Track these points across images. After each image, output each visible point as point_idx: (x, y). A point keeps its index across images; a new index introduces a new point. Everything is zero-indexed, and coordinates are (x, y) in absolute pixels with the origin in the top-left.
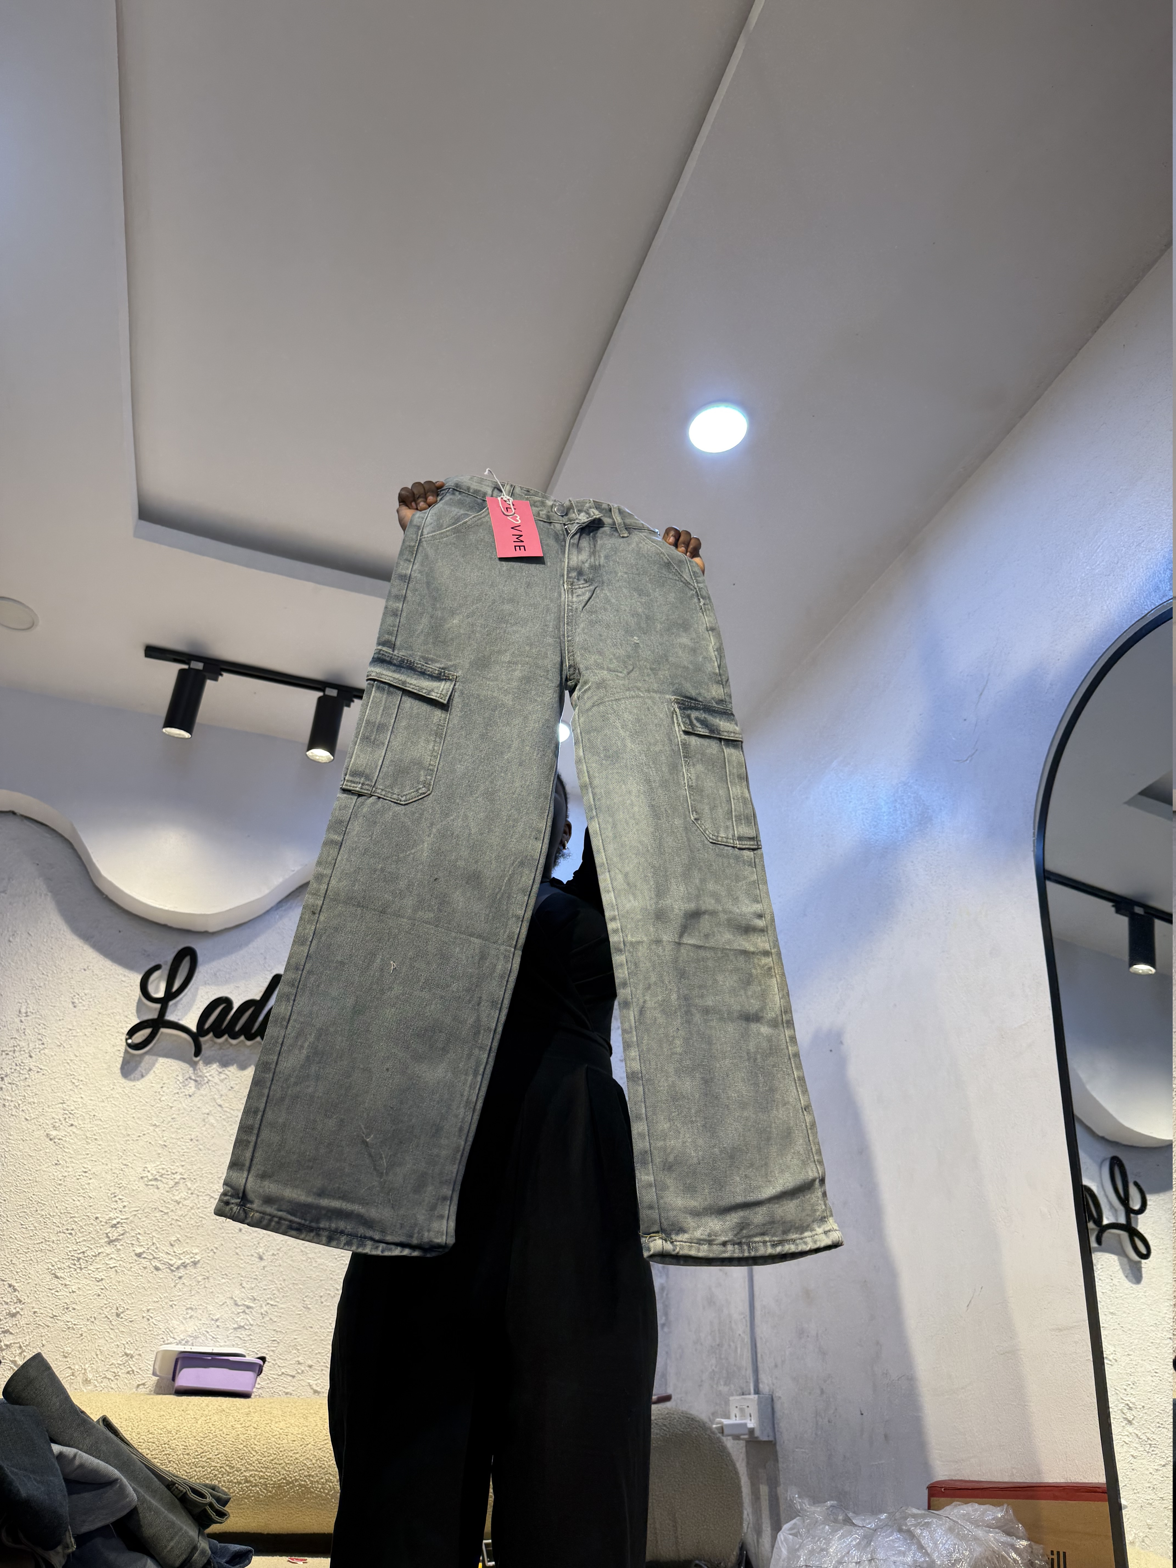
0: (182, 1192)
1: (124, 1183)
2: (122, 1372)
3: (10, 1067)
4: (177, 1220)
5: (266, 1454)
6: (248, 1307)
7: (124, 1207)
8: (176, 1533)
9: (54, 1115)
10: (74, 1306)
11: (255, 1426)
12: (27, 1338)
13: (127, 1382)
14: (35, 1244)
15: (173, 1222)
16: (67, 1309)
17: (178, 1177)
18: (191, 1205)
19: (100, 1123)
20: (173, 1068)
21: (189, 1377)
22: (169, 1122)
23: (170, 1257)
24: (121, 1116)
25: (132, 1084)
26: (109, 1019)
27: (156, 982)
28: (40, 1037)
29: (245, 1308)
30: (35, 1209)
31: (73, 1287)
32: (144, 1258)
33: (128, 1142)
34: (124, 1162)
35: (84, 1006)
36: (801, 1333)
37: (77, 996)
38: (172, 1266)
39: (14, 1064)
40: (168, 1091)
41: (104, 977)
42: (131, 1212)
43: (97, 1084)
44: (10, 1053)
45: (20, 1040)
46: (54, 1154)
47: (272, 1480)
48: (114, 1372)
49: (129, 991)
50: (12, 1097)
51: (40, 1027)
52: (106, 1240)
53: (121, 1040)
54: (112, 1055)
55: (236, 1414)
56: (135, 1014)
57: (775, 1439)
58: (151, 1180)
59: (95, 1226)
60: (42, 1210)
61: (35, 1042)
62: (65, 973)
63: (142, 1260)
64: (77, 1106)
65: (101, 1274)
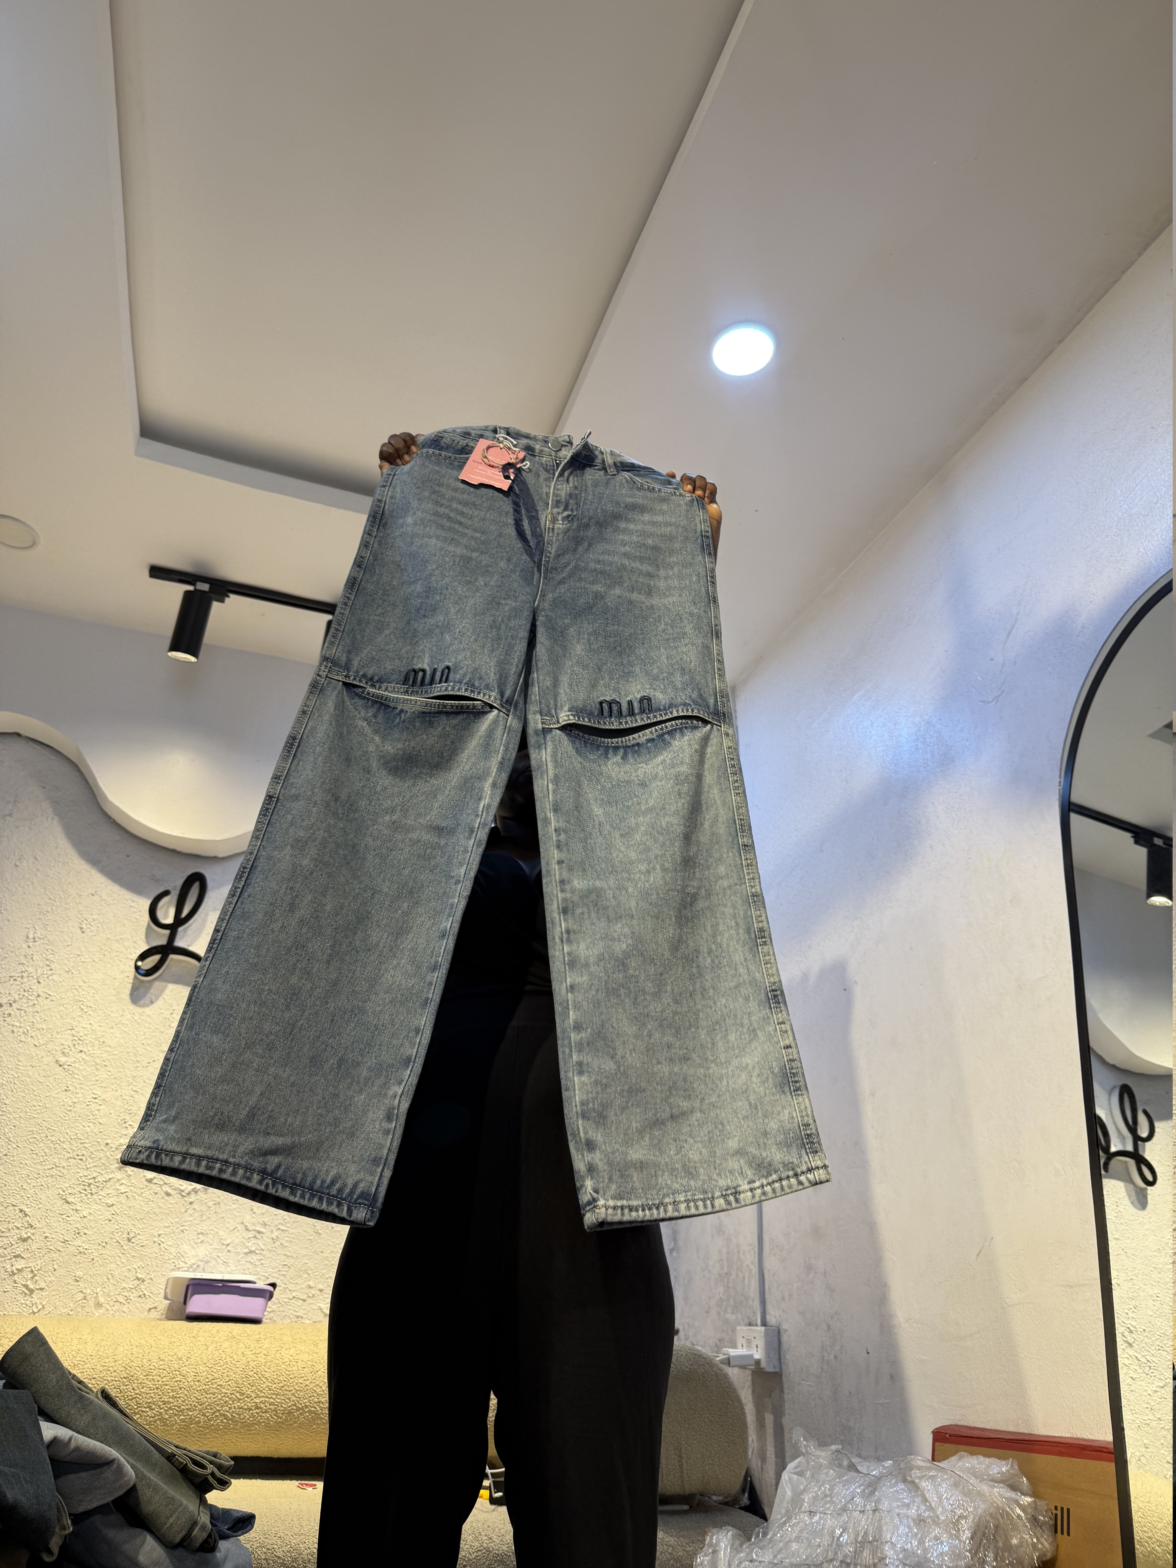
2: (133, 1295)
3: (18, 993)
5: (276, 1381)
6: (259, 1232)
8: (176, 1509)
9: (63, 1041)
10: (85, 1231)
11: (266, 1354)
12: (39, 1262)
13: (138, 1305)
14: (45, 1170)
16: (78, 1233)
19: (110, 1049)
20: (182, 994)
21: (199, 1304)
24: (131, 1043)
25: (141, 1010)
26: (118, 945)
27: (165, 907)
28: (48, 963)
29: (256, 1233)
30: (45, 1135)
31: (84, 1212)
32: (155, 1184)
33: (138, 1069)
34: (134, 1089)
35: (92, 931)
36: (809, 1268)
37: (85, 922)
38: (183, 1191)
39: (22, 990)
41: (112, 902)
43: (106, 1011)
44: (18, 979)
45: (28, 966)
46: (64, 1080)
47: (282, 1406)
48: (126, 1296)
49: (138, 917)
50: (21, 1023)
51: (48, 953)
52: (117, 1166)
53: (130, 966)
54: (121, 980)
55: (247, 1341)
56: (144, 940)
57: (781, 1370)
59: (106, 1152)
60: (52, 1136)
61: (43, 967)
62: (73, 899)
63: (152, 1185)
64: (86, 1033)
65: (112, 1199)
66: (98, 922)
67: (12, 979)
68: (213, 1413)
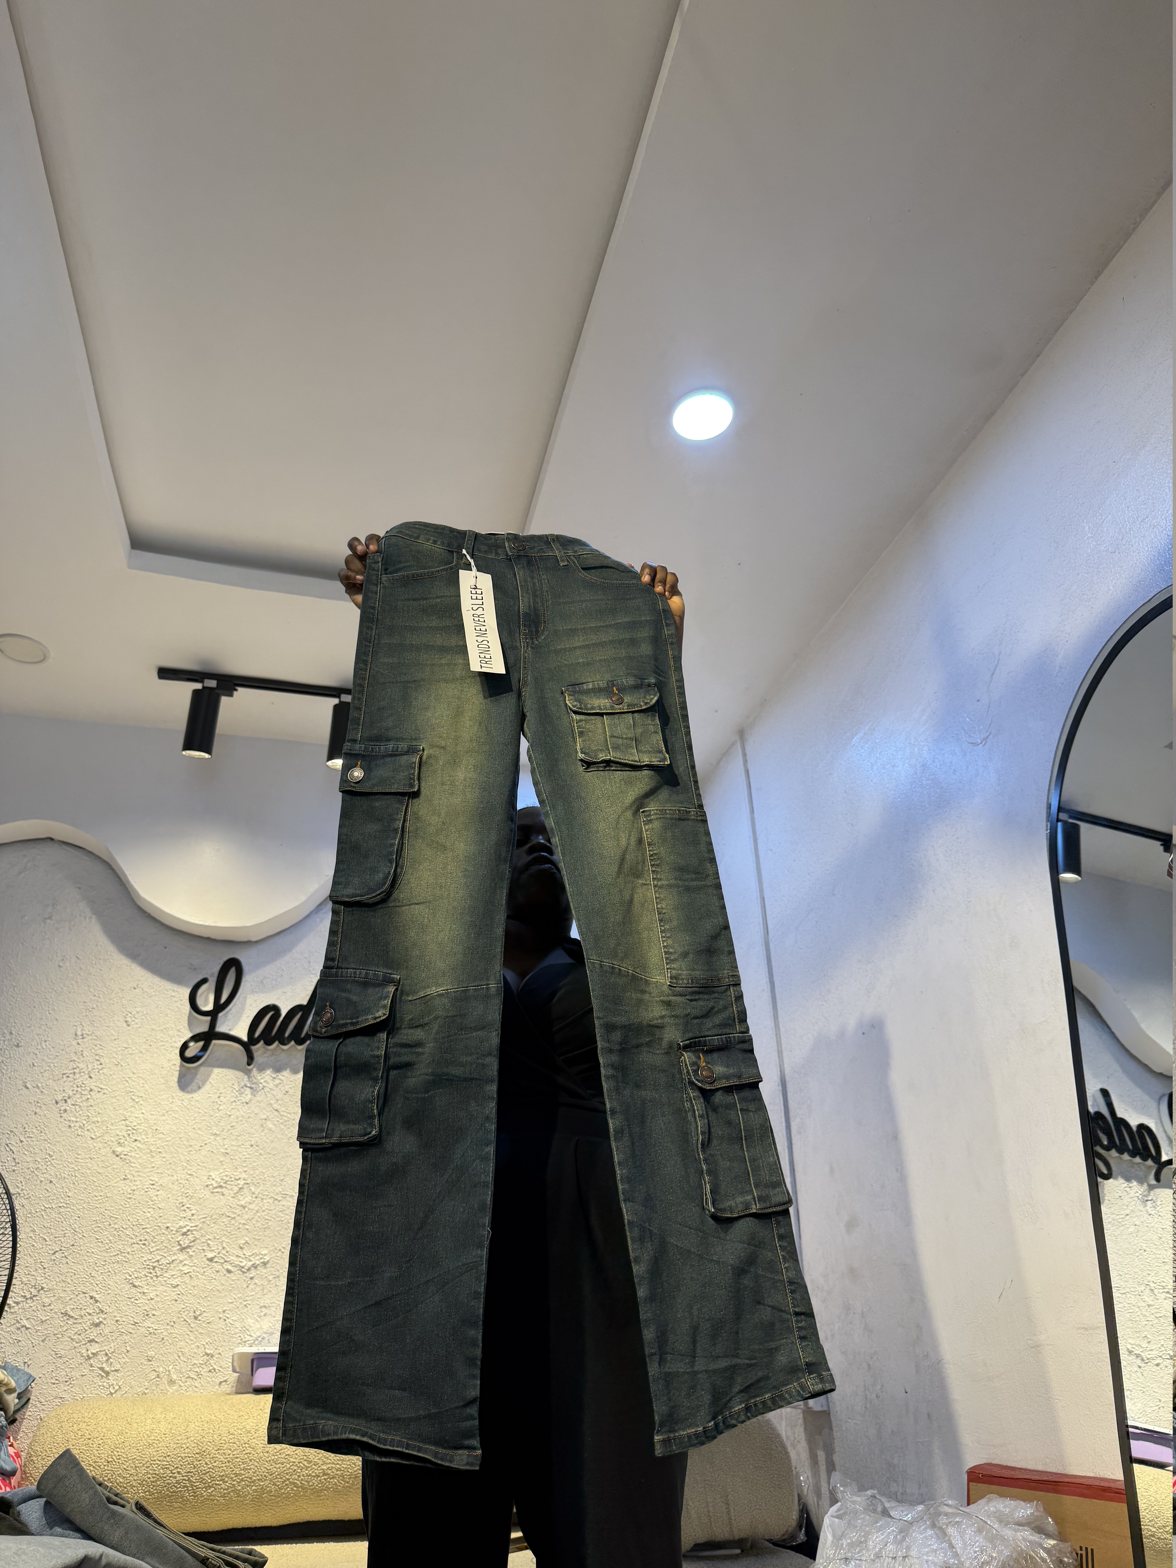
0: (247, 1196)
1: (190, 1192)
2: (204, 1371)
3: (72, 1089)
4: (244, 1224)
7: (193, 1215)
9: (118, 1132)
10: (154, 1312)
12: (112, 1345)
13: (210, 1380)
14: (111, 1257)
15: (241, 1226)
16: (147, 1315)
17: (241, 1182)
18: (256, 1209)
19: (163, 1136)
20: (227, 1077)
21: (264, 1377)
22: (229, 1130)
23: (241, 1260)
24: (182, 1128)
25: (189, 1096)
26: (163, 1035)
27: (205, 994)
28: (97, 1058)
30: (108, 1224)
31: (151, 1294)
32: (216, 1262)
33: (191, 1153)
34: (189, 1172)
35: (137, 1024)
36: (847, 1308)
37: (130, 1015)
38: (243, 1268)
39: (75, 1086)
40: (224, 1100)
41: (153, 993)
42: (200, 1219)
43: (156, 1099)
44: (70, 1076)
45: (79, 1062)
46: (122, 1170)
48: (197, 1372)
49: (179, 1006)
50: (77, 1118)
51: (96, 1048)
52: (178, 1247)
53: (175, 1055)
54: (168, 1069)
56: (187, 1027)
57: (829, 1407)
58: (216, 1188)
59: (167, 1235)
60: (115, 1224)
61: (93, 1063)
62: (116, 994)
63: (214, 1264)
64: (139, 1122)
65: (176, 1280)
66: (141, 1014)
67: (64, 1076)
68: (283, 1482)
